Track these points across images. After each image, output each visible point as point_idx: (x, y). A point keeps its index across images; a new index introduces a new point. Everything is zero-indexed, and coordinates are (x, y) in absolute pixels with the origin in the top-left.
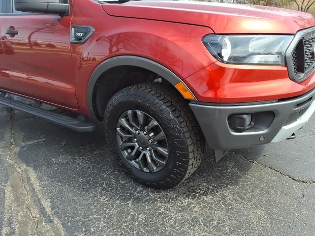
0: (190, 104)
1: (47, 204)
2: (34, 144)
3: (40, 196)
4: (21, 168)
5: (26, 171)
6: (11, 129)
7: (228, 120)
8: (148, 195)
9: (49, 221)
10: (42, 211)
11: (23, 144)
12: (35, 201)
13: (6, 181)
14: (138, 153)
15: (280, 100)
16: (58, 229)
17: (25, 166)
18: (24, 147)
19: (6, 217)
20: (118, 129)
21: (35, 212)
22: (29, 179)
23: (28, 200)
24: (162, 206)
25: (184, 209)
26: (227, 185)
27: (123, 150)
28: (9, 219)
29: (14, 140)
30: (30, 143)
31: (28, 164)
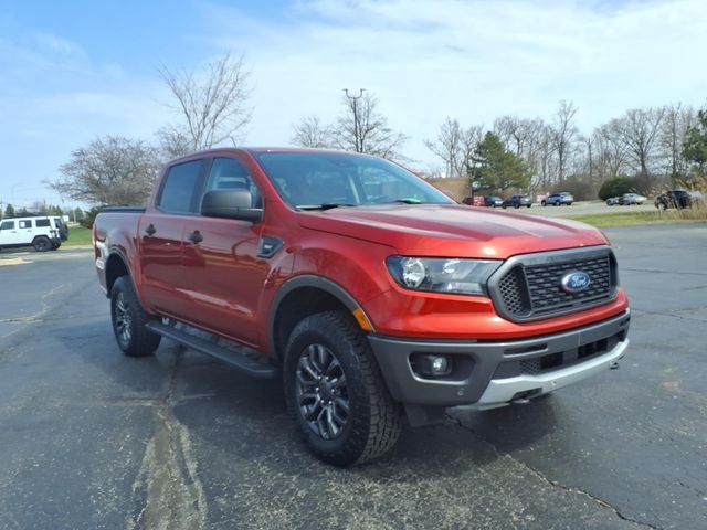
0: (369, 337)
1: (192, 467)
2: (197, 399)
3: (187, 457)
4: (172, 425)
5: (178, 429)
6: (173, 377)
7: (411, 360)
8: (323, 472)
9: (189, 482)
10: (185, 472)
11: (183, 398)
12: (179, 461)
13: (150, 438)
14: (319, 409)
15: (480, 341)
16: (197, 491)
17: (178, 424)
18: (183, 402)
19: (141, 472)
20: (299, 372)
21: (176, 473)
22: (179, 438)
23: (172, 459)
24: (333, 486)
25: (362, 492)
26: (441, 474)
27: (302, 405)
28: (144, 475)
29: (173, 393)
30: (193, 397)
31: (183, 421)
